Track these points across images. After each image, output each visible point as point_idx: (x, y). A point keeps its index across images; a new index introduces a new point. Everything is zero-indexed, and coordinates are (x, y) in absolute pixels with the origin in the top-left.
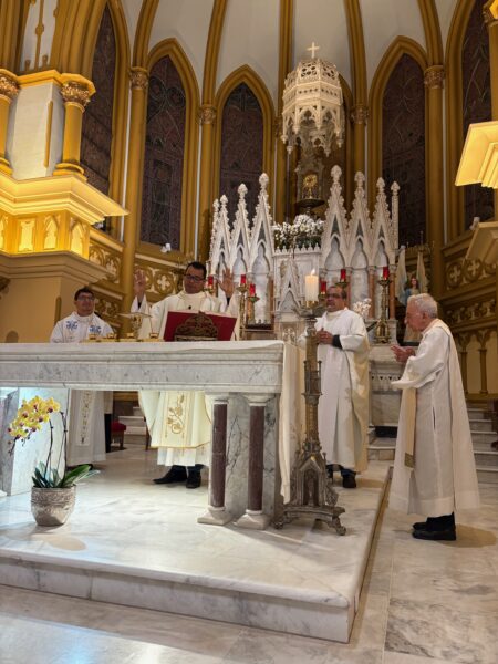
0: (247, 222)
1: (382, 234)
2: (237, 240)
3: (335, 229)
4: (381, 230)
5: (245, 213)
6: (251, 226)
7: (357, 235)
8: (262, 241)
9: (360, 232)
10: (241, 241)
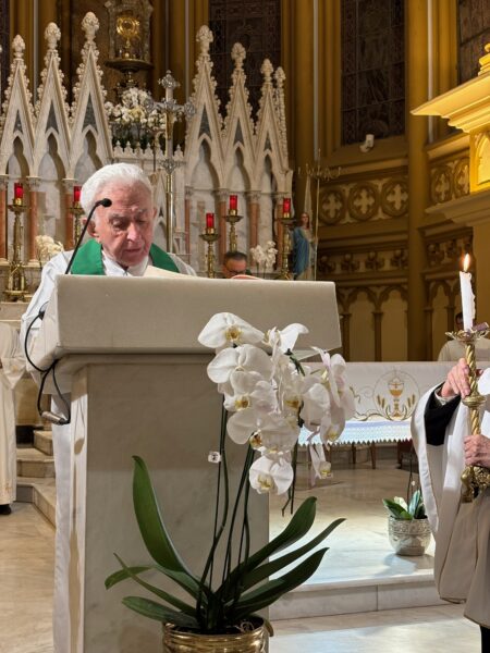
0: (63, 92)
1: (268, 146)
2: (45, 119)
3: (205, 128)
4: (268, 139)
5: (60, 75)
6: (70, 99)
7: (235, 142)
8: (90, 127)
9: (239, 138)
10: (52, 122)
